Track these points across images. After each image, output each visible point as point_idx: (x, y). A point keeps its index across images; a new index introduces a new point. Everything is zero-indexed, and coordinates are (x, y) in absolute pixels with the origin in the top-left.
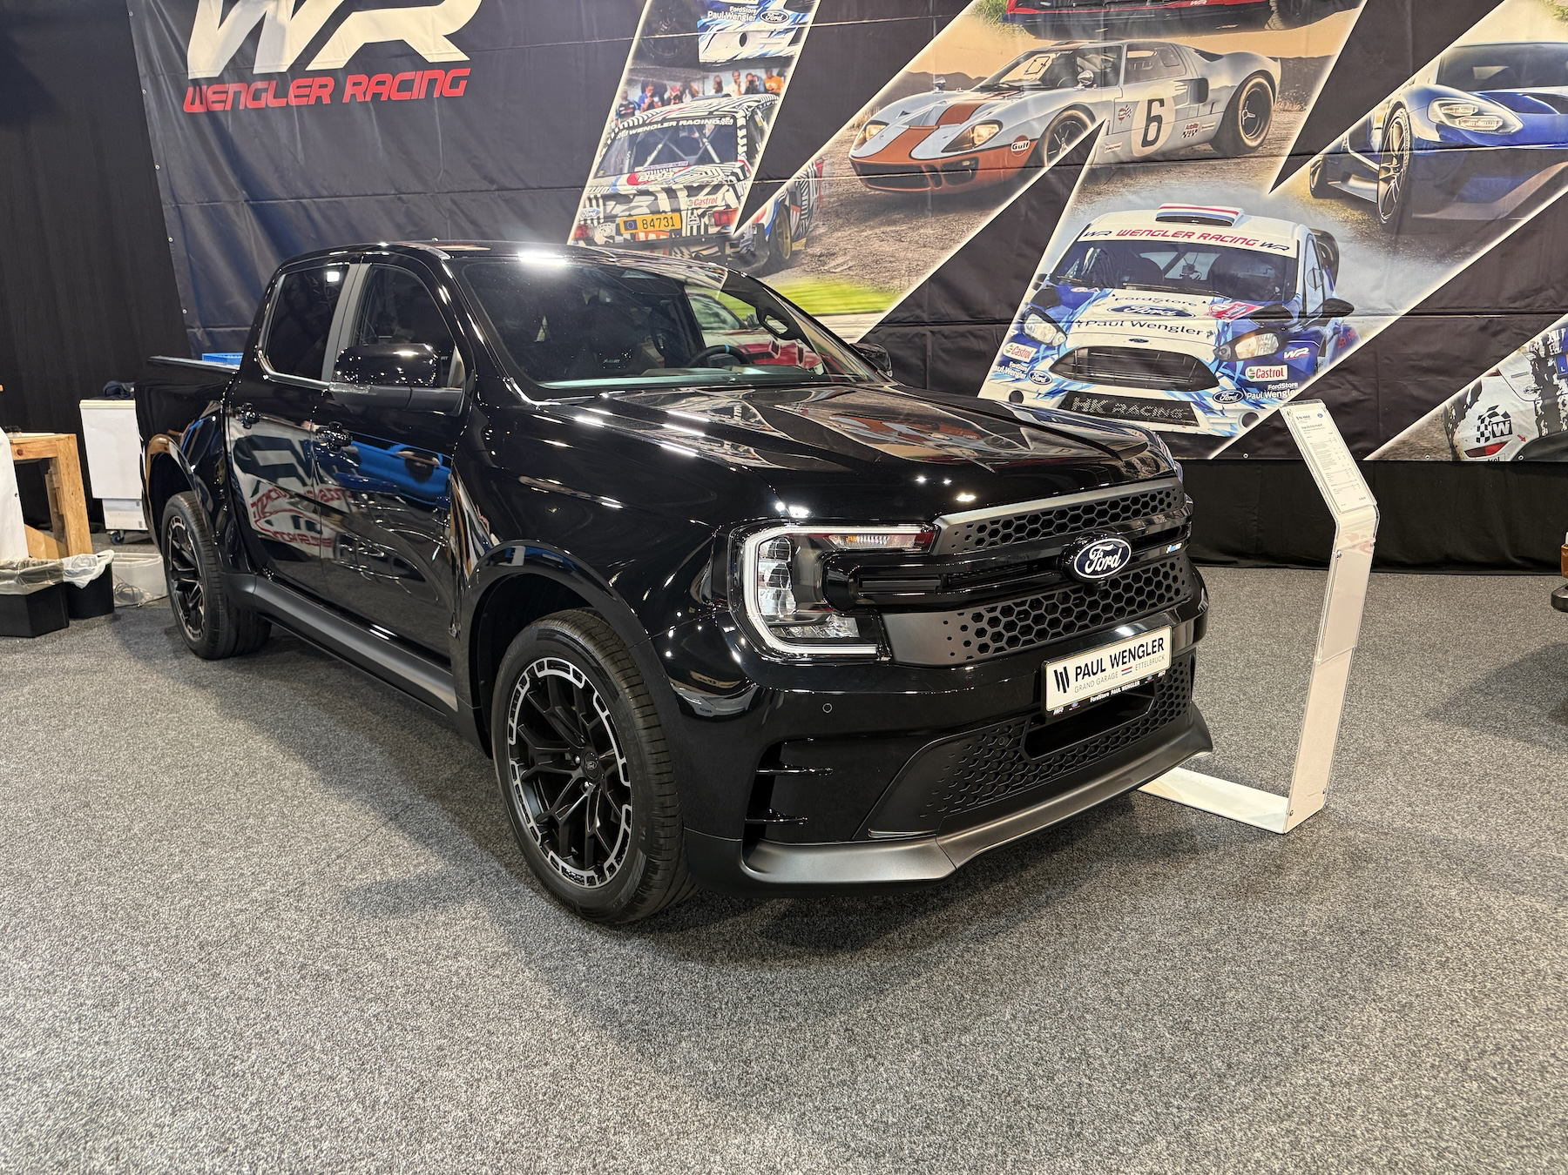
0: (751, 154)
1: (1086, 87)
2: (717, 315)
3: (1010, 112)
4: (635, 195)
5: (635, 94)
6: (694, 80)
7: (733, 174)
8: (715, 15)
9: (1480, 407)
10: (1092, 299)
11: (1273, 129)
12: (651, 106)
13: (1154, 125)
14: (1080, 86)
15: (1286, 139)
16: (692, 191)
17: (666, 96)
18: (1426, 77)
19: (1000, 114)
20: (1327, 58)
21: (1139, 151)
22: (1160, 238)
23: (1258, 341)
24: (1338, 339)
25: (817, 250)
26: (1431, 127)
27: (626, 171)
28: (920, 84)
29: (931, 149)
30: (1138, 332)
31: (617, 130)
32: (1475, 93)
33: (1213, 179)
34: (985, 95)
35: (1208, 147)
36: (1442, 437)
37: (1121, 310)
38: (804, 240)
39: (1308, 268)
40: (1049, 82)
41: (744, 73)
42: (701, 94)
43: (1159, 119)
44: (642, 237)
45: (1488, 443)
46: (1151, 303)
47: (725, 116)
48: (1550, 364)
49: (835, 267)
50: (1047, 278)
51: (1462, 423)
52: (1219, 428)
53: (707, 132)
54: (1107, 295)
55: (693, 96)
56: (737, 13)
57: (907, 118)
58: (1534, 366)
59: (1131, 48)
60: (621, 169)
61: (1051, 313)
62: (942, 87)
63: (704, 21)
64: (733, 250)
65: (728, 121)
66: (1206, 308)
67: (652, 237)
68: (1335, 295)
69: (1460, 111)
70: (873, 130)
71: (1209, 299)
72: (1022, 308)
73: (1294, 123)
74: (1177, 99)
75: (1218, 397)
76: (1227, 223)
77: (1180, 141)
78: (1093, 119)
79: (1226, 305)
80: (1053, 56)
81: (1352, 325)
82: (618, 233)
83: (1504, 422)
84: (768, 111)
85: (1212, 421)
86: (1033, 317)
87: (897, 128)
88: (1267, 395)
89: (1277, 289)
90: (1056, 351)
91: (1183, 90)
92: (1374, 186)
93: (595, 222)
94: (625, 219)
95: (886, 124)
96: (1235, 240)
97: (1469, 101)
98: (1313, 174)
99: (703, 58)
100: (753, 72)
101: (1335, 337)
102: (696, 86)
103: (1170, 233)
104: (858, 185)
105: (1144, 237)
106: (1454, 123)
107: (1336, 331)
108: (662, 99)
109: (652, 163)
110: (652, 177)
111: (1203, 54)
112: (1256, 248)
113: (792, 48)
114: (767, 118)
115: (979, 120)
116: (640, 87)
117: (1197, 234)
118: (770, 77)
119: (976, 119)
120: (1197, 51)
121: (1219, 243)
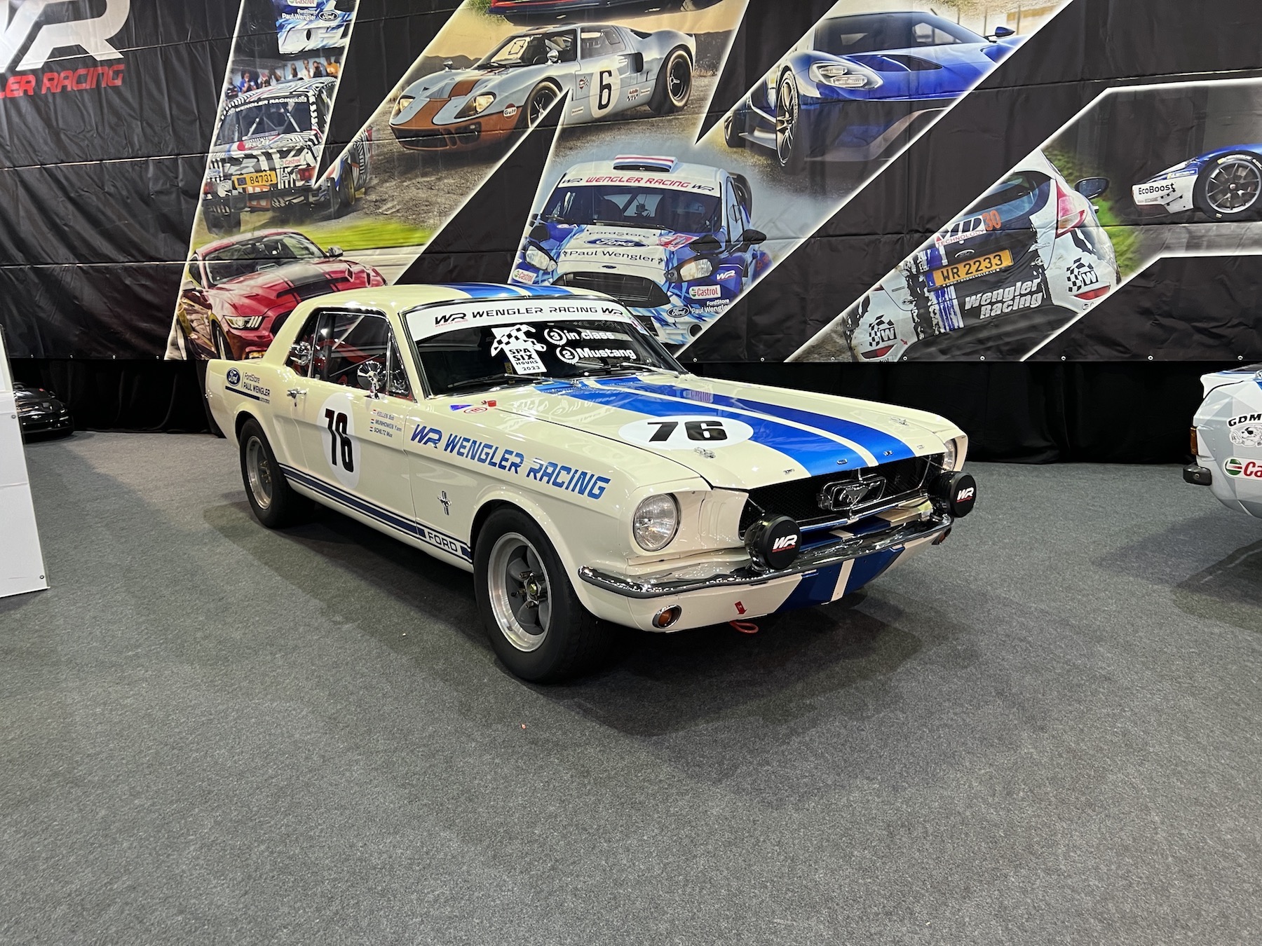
0: (321, 124)
1: (554, 62)
2: (307, 249)
3: (501, 85)
4: (243, 158)
5: (238, 80)
6: (277, 68)
7: (310, 140)
8: (288, 17)
9: (869, 318)
10: (573, 233)
11: (694, 92)
12: (249, 89)
13: (606, 91)
14: (550, 62)
15: (704, 99)
16: (283, 154)
17: (259, 81)
18: (805, 45)
19: (494, 87)
20: (728, 33)
21: (597, 113)
22: (617, 183)
23: (697, 266)
24: (757, 262)
25: (373, 197)
26: (813, 86)
27: (236, 140)
28: (434, 65)
29: (446, 117)
30: (607, 260)
31: (227, 109)
32: (844, 56)
33: (653, 134)
34: (481, 72)
35: (647, 108)
36: (842, 341)
37: (594, 242)
38: (363, 190)
39: (730, 205)
40: (527, 60)
41: (311, 61)
42: (283, 79)
43: (609, 87)
44: (250, 190)
45: (878, 347)
46: (615, 236)
47: (300, 96)
48: (921, 280)
49: (386, 210)
50: (539, 217)
51: (857, 331)
52: (673, 337)
53: (290, 108)
54: (583, 231)
55: (277, 80)
56: (302, 14)
57: (428, 93)
58: (908, 281)
59: (583, 30)
60: (233, 139)
61: (543, 245)
62: (450, 67)
63: (281, 21)
64: (315, 199)
65: (303, 99)
66: (656, 239)
67: (258, 190)
68: (751, 227)
69: (834, 72)
70: (405, 102)
71: (659, 232)
72: (523, 241)
73: (710, 85)
74: (621, 71)
75: (671, 312)
76: (665, 170)
77: (627, 104)
78: (560, 89)
79: (670, 237)
80: (528, 39)
81: (766, 251)
82: (234, 188)
83: (889, 329)
84: (330, 89)
85: (668, 332)
86: (531, 247)
87: (422, 101)
88: (707, 309)
89: (708, 223)
90: (550, 276)
91: (625, 62)
92: (773, 136)
93: (218, 179)
94: (238, 177)
95: (414, 98)
96: (673, 183)
97: (841, 63)
98: (727, 127)
99: (283, 49)
100: (317, 60)
101: (754, 261)
102: (279, 72)
103: (625, 179)
104: (397, 146)
105: (605, 183)
106: (830, 81)
107: (754, 256)
108: (256, 83)
109: (253, 134)
110: (254, 144)
111: (637, 33)
112: (689, 189)
113: (343, 40)
114: (330, 96)
115: (479, 93)
116: (240, 74)
117: (644, 179)
118: (330, 64)
119: (477, 91)
120: (632, 31)
121: (661, 186)
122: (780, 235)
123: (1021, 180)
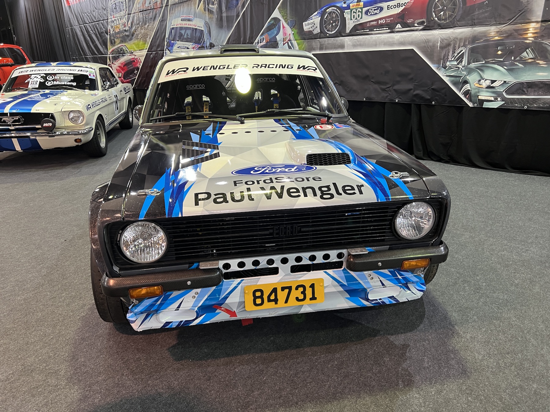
0: (126, 8)
4: (114, 21)
7: (125, 14)
10: (175, 44)
16: (121, 19)
25: (137, 33)
33: (188, 8)
37: (179, 48)
39: (206, 33)
44: (116, 31)
46: (182, 45)
49: (140, 37)
50: (168, 39)
64: (127, 33)
66: (191, 47)
68: (211, 41)
71: (192, 44)
72: (165, 47)
82: (113, 31)
86: (167, 49)
92: (214, 6)
93: (111, 28)
94: (114, 27)
96: (193, 25)
98: (203, 4)
103: (183, 24)
105: (180, 26)
110: (116, 16)
112: (197, 27)
117: (187, 24)
121: (191, 27)
122: (217, 45)
123: (273, 21)
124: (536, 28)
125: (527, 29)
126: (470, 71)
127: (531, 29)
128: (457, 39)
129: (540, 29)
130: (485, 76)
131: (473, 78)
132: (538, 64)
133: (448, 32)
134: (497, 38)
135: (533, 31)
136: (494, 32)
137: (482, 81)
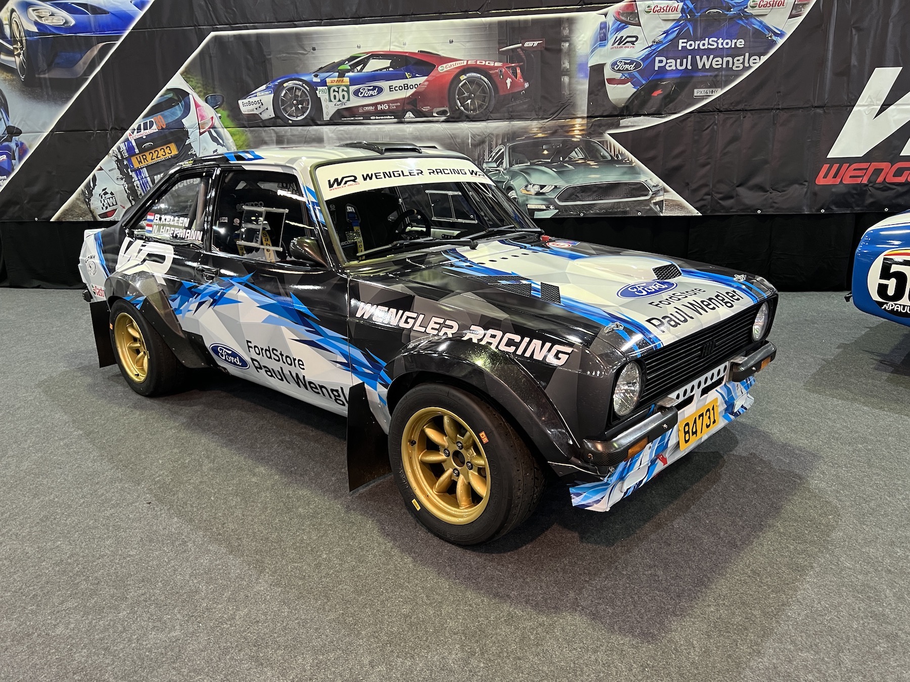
24: (19, 149)
32: (48, 3)
48: (125, 163)
51: (92, 199)
58: (117, 164)
68: (11, 124)
69: (43, 14)
81: (23, 141)
97: (46, 7)
106: (42, 21)
107: (17, 145)
122: (30, 130)
123: (171, 95)
124: (582, 125)
125: (573, 126)
126: (514, 175)
127: (577, 126)
128: (493, 134)
129: (587, 126)
130: (532, 180)
131: (518, 183)
132: (589, 165)
133: (480, 126)
134: (540, 135)
135: (580, 128)
136: (537, 128)
137: (529, 186)
